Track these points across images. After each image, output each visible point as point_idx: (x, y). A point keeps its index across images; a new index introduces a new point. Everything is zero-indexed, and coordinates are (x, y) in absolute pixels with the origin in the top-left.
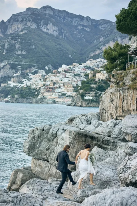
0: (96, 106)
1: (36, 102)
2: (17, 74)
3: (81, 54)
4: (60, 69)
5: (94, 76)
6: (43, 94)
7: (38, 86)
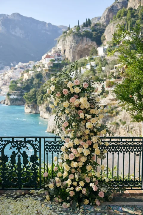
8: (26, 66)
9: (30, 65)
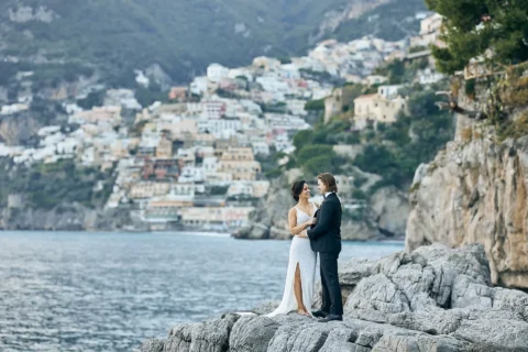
0: (360, 236)
1: (102, 226)
2: (14, 108)
3: (284, 20)
4: (199, 85)
5: (348, 107)
6: (128, 190)
7: (107, 157)
8: (244, 83)
9: (259, 80)
